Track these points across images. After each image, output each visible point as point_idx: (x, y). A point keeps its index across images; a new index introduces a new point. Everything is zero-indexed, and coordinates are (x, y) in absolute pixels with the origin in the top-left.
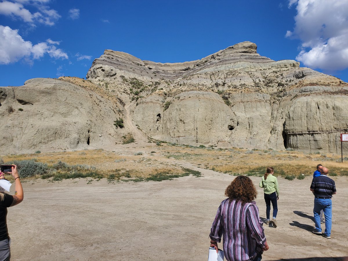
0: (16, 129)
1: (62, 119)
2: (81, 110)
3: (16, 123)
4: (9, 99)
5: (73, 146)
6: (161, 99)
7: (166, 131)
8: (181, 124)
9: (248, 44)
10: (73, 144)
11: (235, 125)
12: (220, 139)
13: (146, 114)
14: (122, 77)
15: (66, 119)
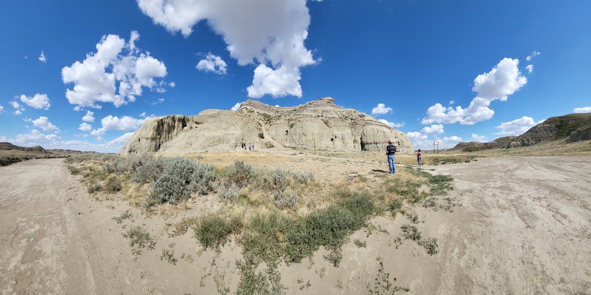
0: (194, 138)
1: (224, 132)
2: (237, 127)
3: (194, 134)
4: (190, 122)
5: (232, 149)
6: (287, 122)
7: (293, 140)
8: (304, 136)
9: (330, 98)
10: (233, 147)
11: (334, 138)
12: (327, 146)
13: (278, 131)
14: (258, 112)
15: (227, 132)
